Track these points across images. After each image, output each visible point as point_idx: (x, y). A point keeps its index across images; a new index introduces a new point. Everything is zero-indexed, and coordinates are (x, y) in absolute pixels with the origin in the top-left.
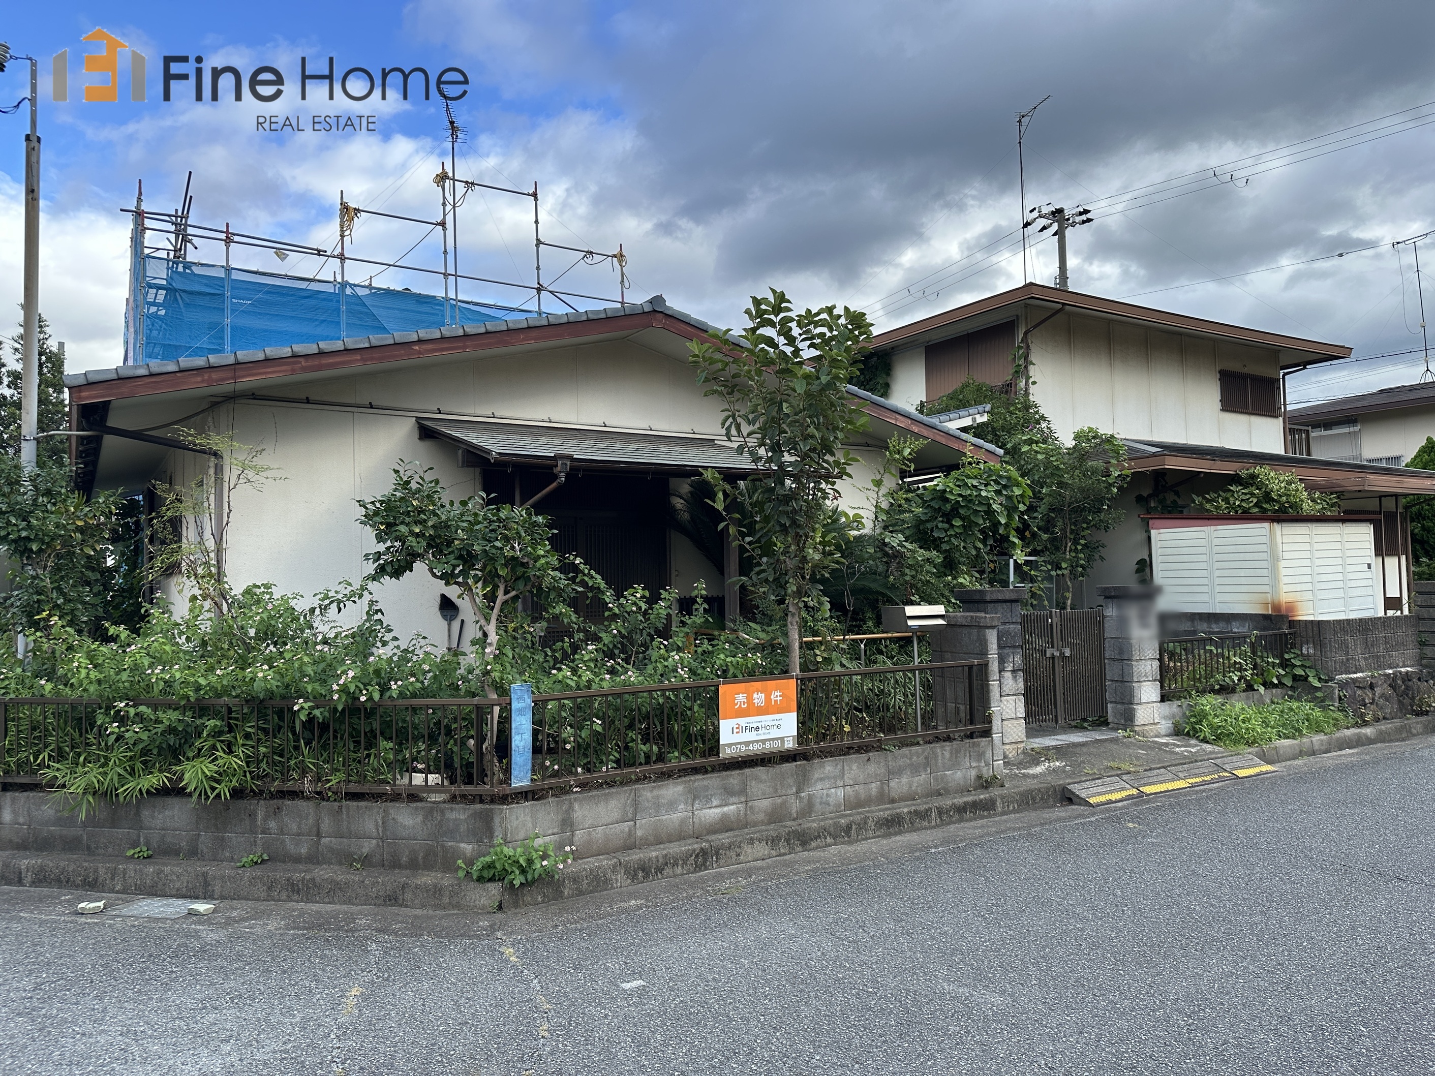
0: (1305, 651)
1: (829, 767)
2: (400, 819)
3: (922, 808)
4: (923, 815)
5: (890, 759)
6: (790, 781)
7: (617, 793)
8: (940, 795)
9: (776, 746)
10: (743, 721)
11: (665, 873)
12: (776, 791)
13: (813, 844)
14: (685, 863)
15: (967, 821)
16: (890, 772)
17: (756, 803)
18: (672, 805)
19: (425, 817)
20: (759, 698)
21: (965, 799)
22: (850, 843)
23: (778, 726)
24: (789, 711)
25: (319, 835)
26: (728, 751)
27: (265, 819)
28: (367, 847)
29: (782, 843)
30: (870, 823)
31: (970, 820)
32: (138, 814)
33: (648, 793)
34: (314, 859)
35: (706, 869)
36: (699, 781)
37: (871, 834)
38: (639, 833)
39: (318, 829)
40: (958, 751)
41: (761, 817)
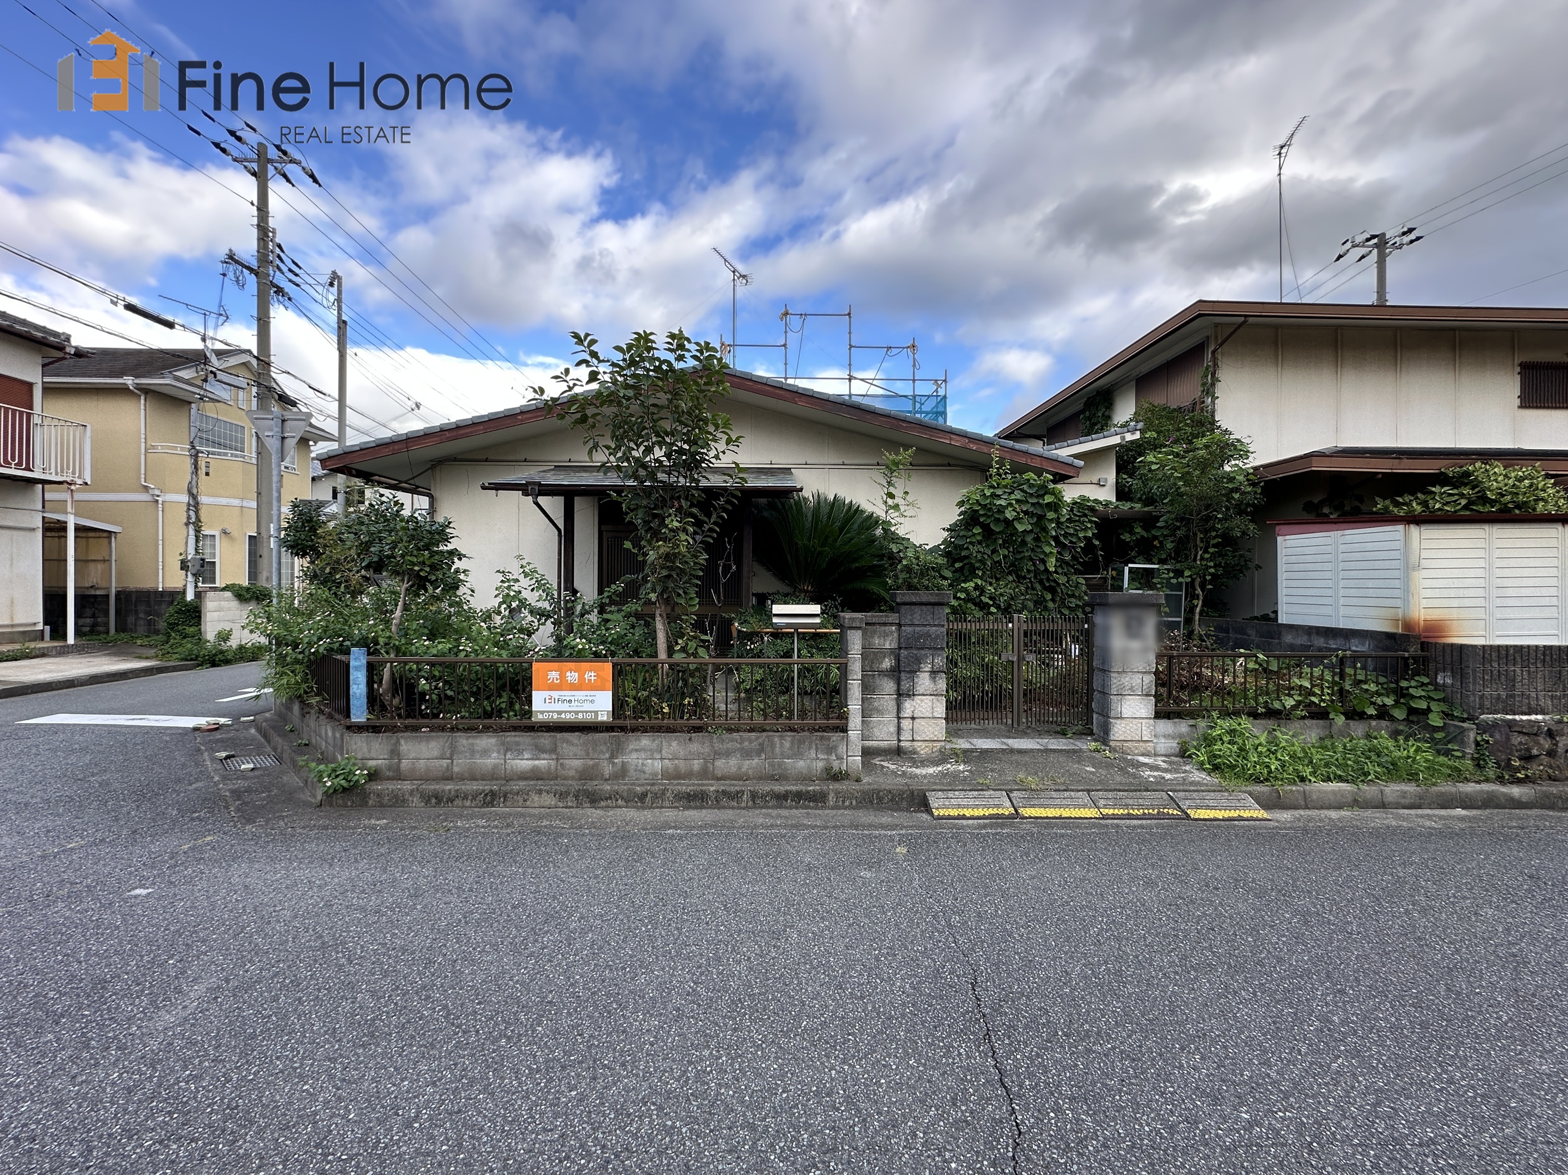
0: (1440, 680)
1: (645, 741)
3: (733, 789)
4: (736, 796)
5: (715, 741)
6: (603, 748)
7: (437, 737)
8: (776, 780)
9: (589, 718)
10: (555, 694)
11: (455, 803)
12: (588, 754)
13: (603, 803)
14: (474, 799)
15: (786, 808)
16: (716, 753)
17: (567, 762)
18: (485, 753)
20: (572, 676)
21: (787, 788)
22: (642, 808)
23: (592, 702)
24: (602, 689)
26: (540, 716)
29: (571, 798)
30: (671, 794)
31: (791, 808)
33: (463, 740)
35: (493, 806)
36: (512, 737)
37: (667, 804)
38: (456, 769)
40: (801, 742)
41: (572, 773)
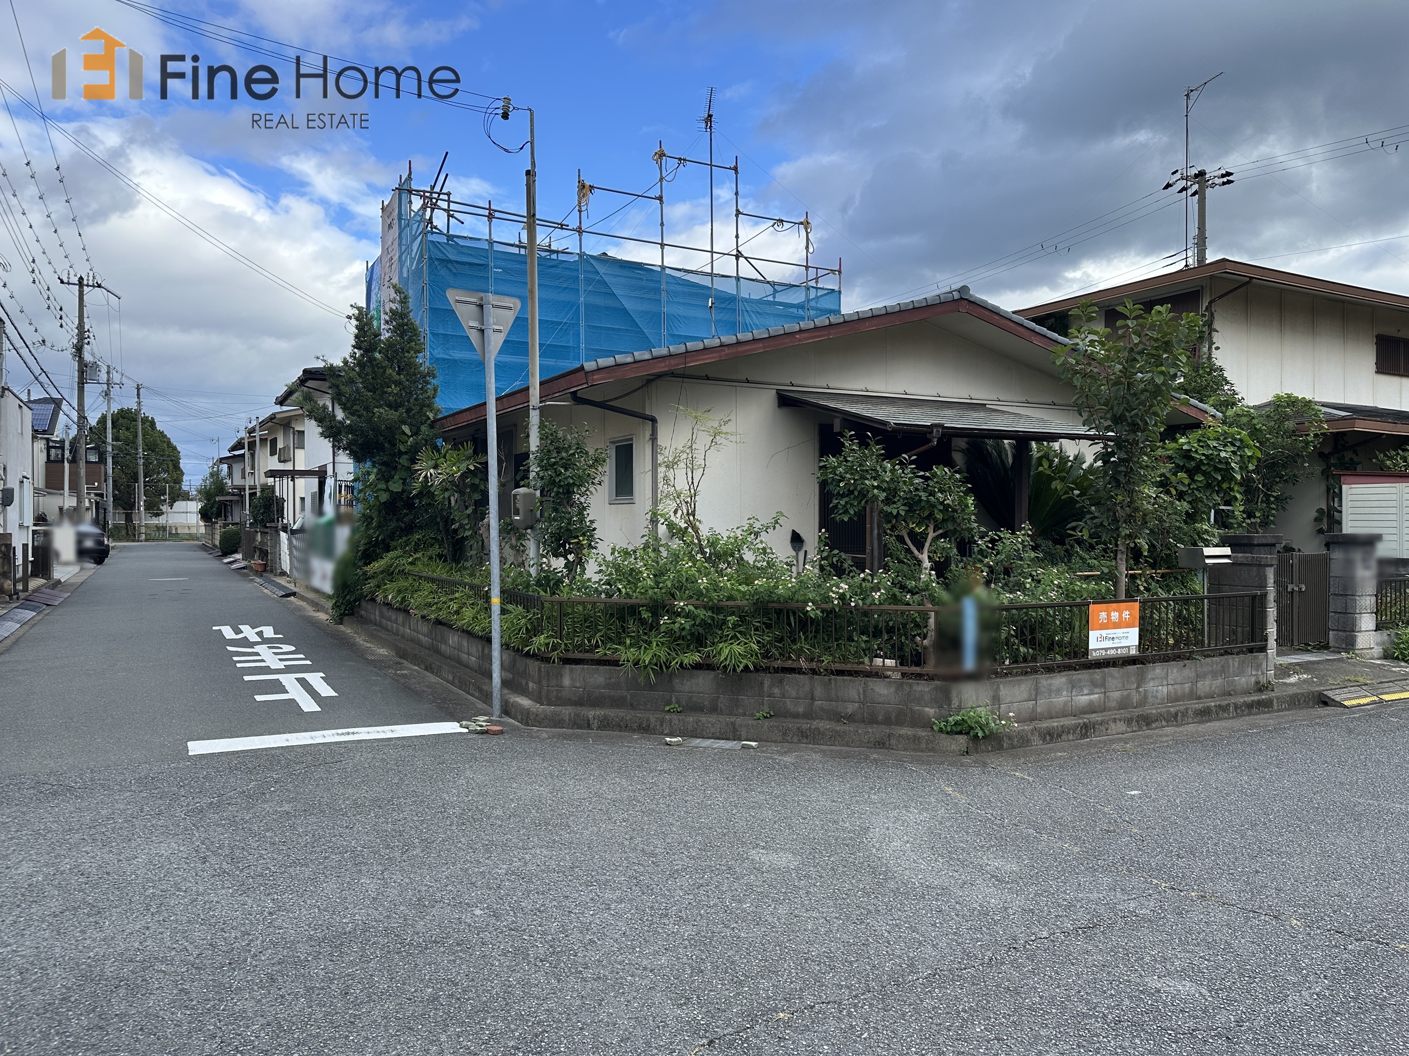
1: (1158, 670)
2: (877, 689)
3: (1224, 703)
4: (1224, 708)
5: (1198, 666)
6: (1133, 679)
7: (1026, 680)
8: (1231, 695)
9: (1122, 653)
10: (1104, 633)
11: (1062, 738)
12: (1124, 686)
13: (1154, 725)
14: (1074, 733)
16: (1198, 676)
17: (1111, 694)
18: (1058, 692)
19: (897, 689)
20: (1115, 615)
21: (1252, 698)
22: (1176, 726)
23: (1127, 638)
24: (1133, 626)
25: (813, 699)
26: (1094, 654)
27: (770, 687)
28: (851, 708)
29: (1134, 723)
30: (1190, 712)
31: (1256, 714)
32: (670, 681)
33: (1042, 681)
34: (809, 715)
35: (1088, 737)
36: (1075, 675)
37: (1190, 720)
39: (813, 694)
40: (1243, 662)
41: (1114, 704)
